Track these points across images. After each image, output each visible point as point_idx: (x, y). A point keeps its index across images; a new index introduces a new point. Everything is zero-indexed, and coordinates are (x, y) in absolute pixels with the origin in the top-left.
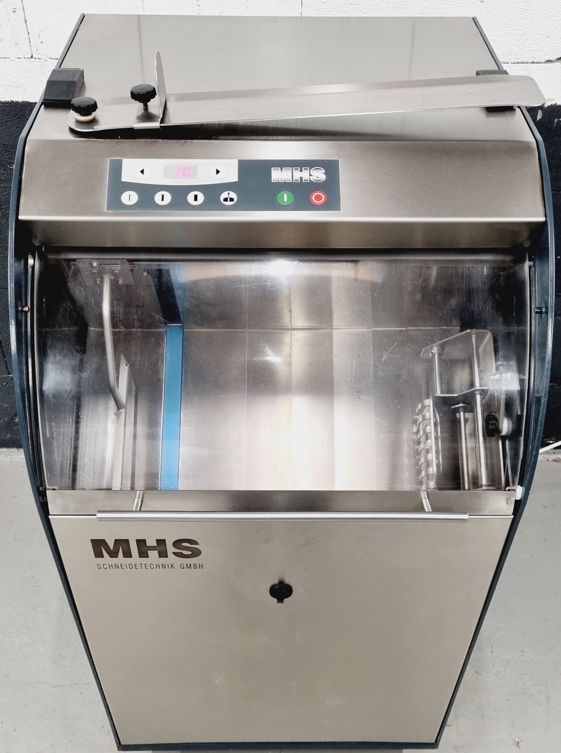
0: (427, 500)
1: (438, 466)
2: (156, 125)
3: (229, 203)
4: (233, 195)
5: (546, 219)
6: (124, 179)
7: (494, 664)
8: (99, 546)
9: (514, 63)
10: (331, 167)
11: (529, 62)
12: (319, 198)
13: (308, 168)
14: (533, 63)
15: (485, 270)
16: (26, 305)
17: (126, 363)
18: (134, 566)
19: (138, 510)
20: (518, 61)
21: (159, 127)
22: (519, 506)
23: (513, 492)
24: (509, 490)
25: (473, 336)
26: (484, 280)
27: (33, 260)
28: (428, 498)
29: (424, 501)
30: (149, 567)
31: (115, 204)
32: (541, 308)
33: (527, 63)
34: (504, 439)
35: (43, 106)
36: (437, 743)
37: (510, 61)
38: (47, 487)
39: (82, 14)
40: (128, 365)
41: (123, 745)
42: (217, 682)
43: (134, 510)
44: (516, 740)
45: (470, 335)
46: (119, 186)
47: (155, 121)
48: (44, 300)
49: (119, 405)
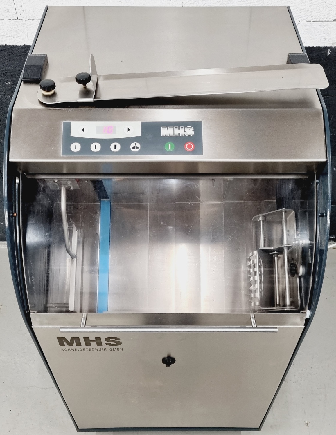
0: (254, 318)
1: (261, 292)
2: (91, 100)
3: (135, 150)
4: (138, 145)
5: (327, 160)
6: (72, 134)
7: (295, 376)
8: (62, 341)
9: (314, 21)
10: (197, 126)
11: (323, 21)
12: (189, 146)
13: (183, 127)
14: (326, 21)
15: (290, 186)
16: (15, 212)
17: (76, 229)
18: (83, 349)
19: (84, 326)
20: (316, 20)
21: (93, 101)
22: (308, 322)
23: (304, 314)
24: (302, 313)
25: (284, 212)
26: (289, 192)
27: (19, 180)
28: (254, 317)
29: (252, 319)
30: (91, 350)
31: (67, 151)
32: (322, 213)
33: (322, 21)
34: (300, 277)
35: (23, 82)
36: (260, 428)
37: (312, 20)
38: (31, 311)
39: (47, 6)
40: (78, 230)
41: (80, 429)
42: (133, 401)
43: (81, 326)
44: (306, 422)
45: (281, 212)
46: (69, 140)
47: (90, 98)
48: (26, 205)
49: (73, 257)
